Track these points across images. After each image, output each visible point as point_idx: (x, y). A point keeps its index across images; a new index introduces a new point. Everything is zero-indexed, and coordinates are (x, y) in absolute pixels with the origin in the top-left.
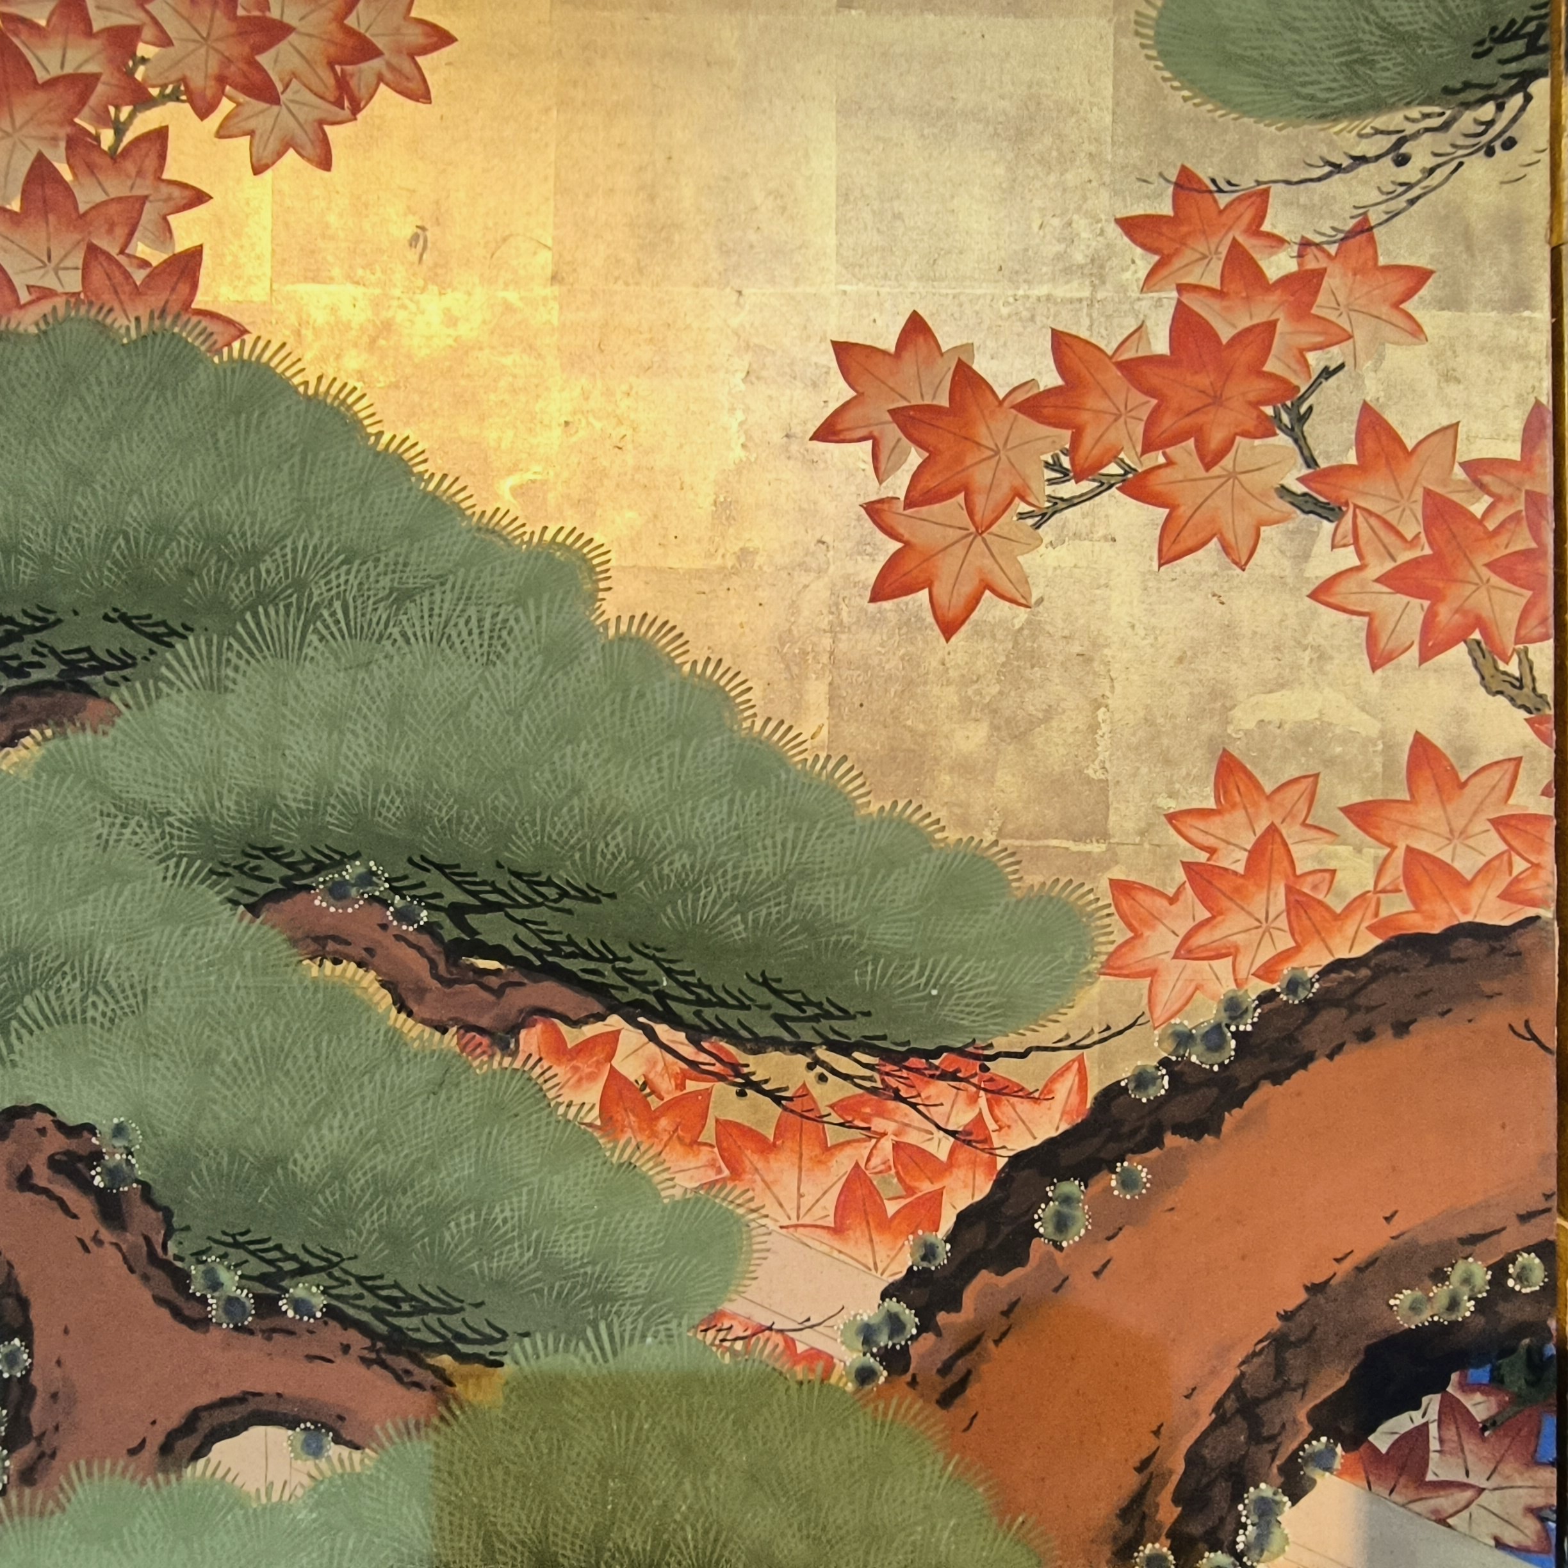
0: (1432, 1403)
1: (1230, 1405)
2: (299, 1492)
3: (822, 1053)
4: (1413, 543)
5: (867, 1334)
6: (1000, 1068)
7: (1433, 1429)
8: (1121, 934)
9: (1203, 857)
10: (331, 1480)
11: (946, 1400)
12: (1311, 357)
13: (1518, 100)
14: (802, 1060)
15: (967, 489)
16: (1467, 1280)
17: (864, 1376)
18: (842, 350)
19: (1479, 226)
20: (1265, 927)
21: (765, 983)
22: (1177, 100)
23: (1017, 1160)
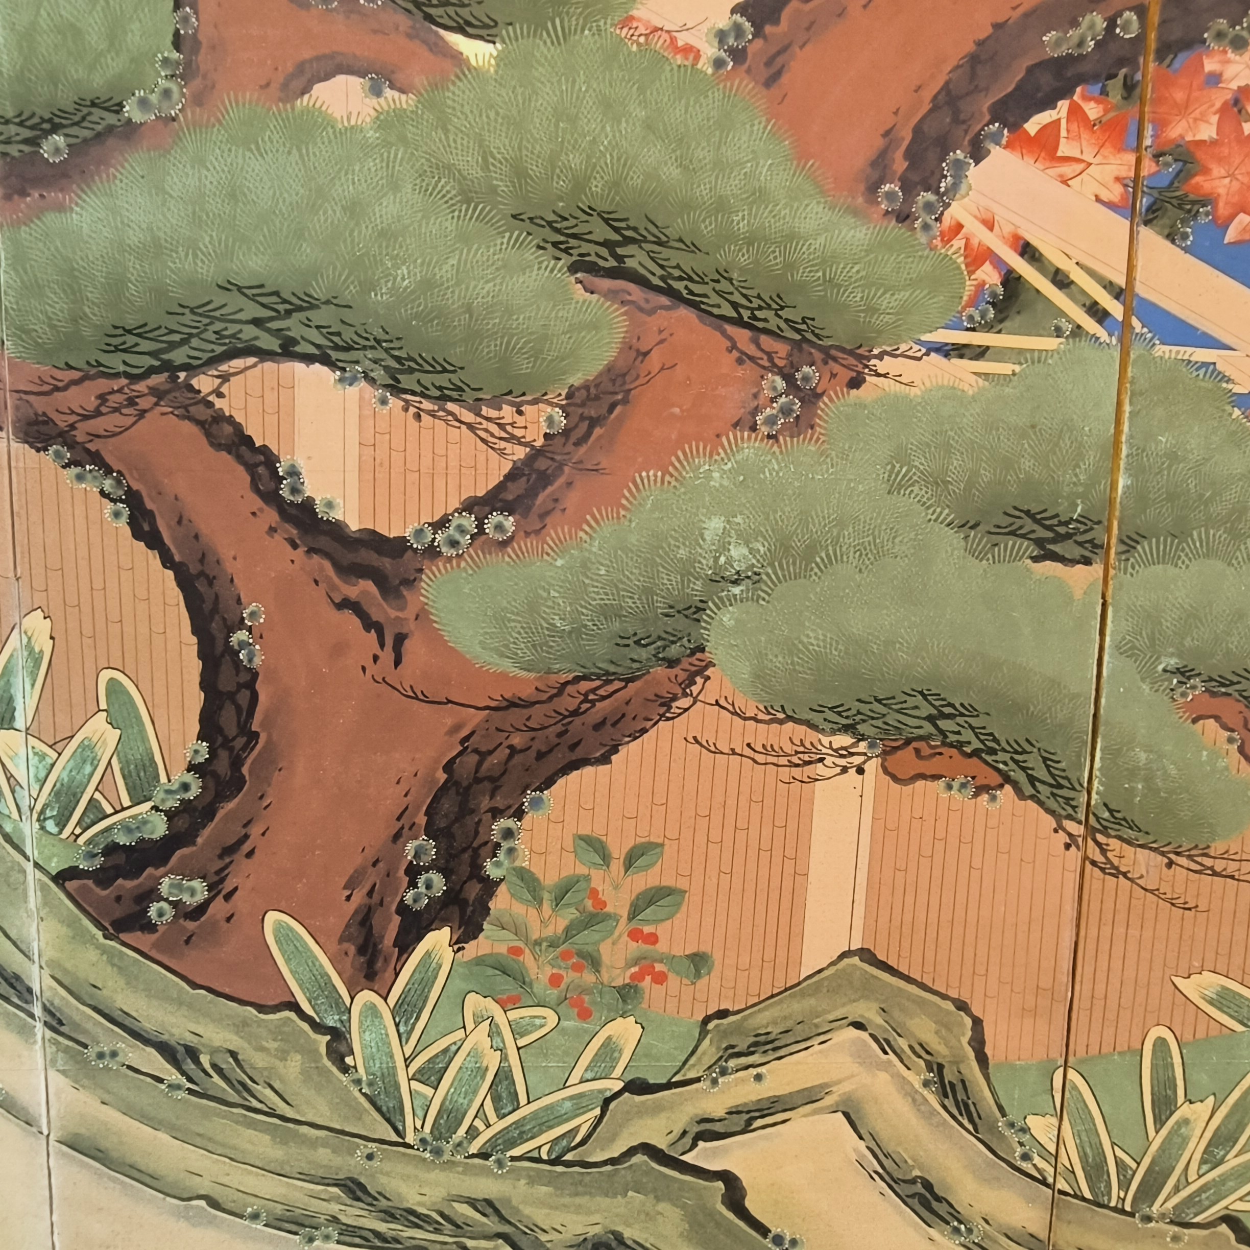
0: (1063, 105)
1: (942, 99)
2: (368, 120)
5: (721, 36)
7: (1063, 123)
10: (388, 112)
11: (771, 81)
16: (1092, 26)
17: (719, 63)
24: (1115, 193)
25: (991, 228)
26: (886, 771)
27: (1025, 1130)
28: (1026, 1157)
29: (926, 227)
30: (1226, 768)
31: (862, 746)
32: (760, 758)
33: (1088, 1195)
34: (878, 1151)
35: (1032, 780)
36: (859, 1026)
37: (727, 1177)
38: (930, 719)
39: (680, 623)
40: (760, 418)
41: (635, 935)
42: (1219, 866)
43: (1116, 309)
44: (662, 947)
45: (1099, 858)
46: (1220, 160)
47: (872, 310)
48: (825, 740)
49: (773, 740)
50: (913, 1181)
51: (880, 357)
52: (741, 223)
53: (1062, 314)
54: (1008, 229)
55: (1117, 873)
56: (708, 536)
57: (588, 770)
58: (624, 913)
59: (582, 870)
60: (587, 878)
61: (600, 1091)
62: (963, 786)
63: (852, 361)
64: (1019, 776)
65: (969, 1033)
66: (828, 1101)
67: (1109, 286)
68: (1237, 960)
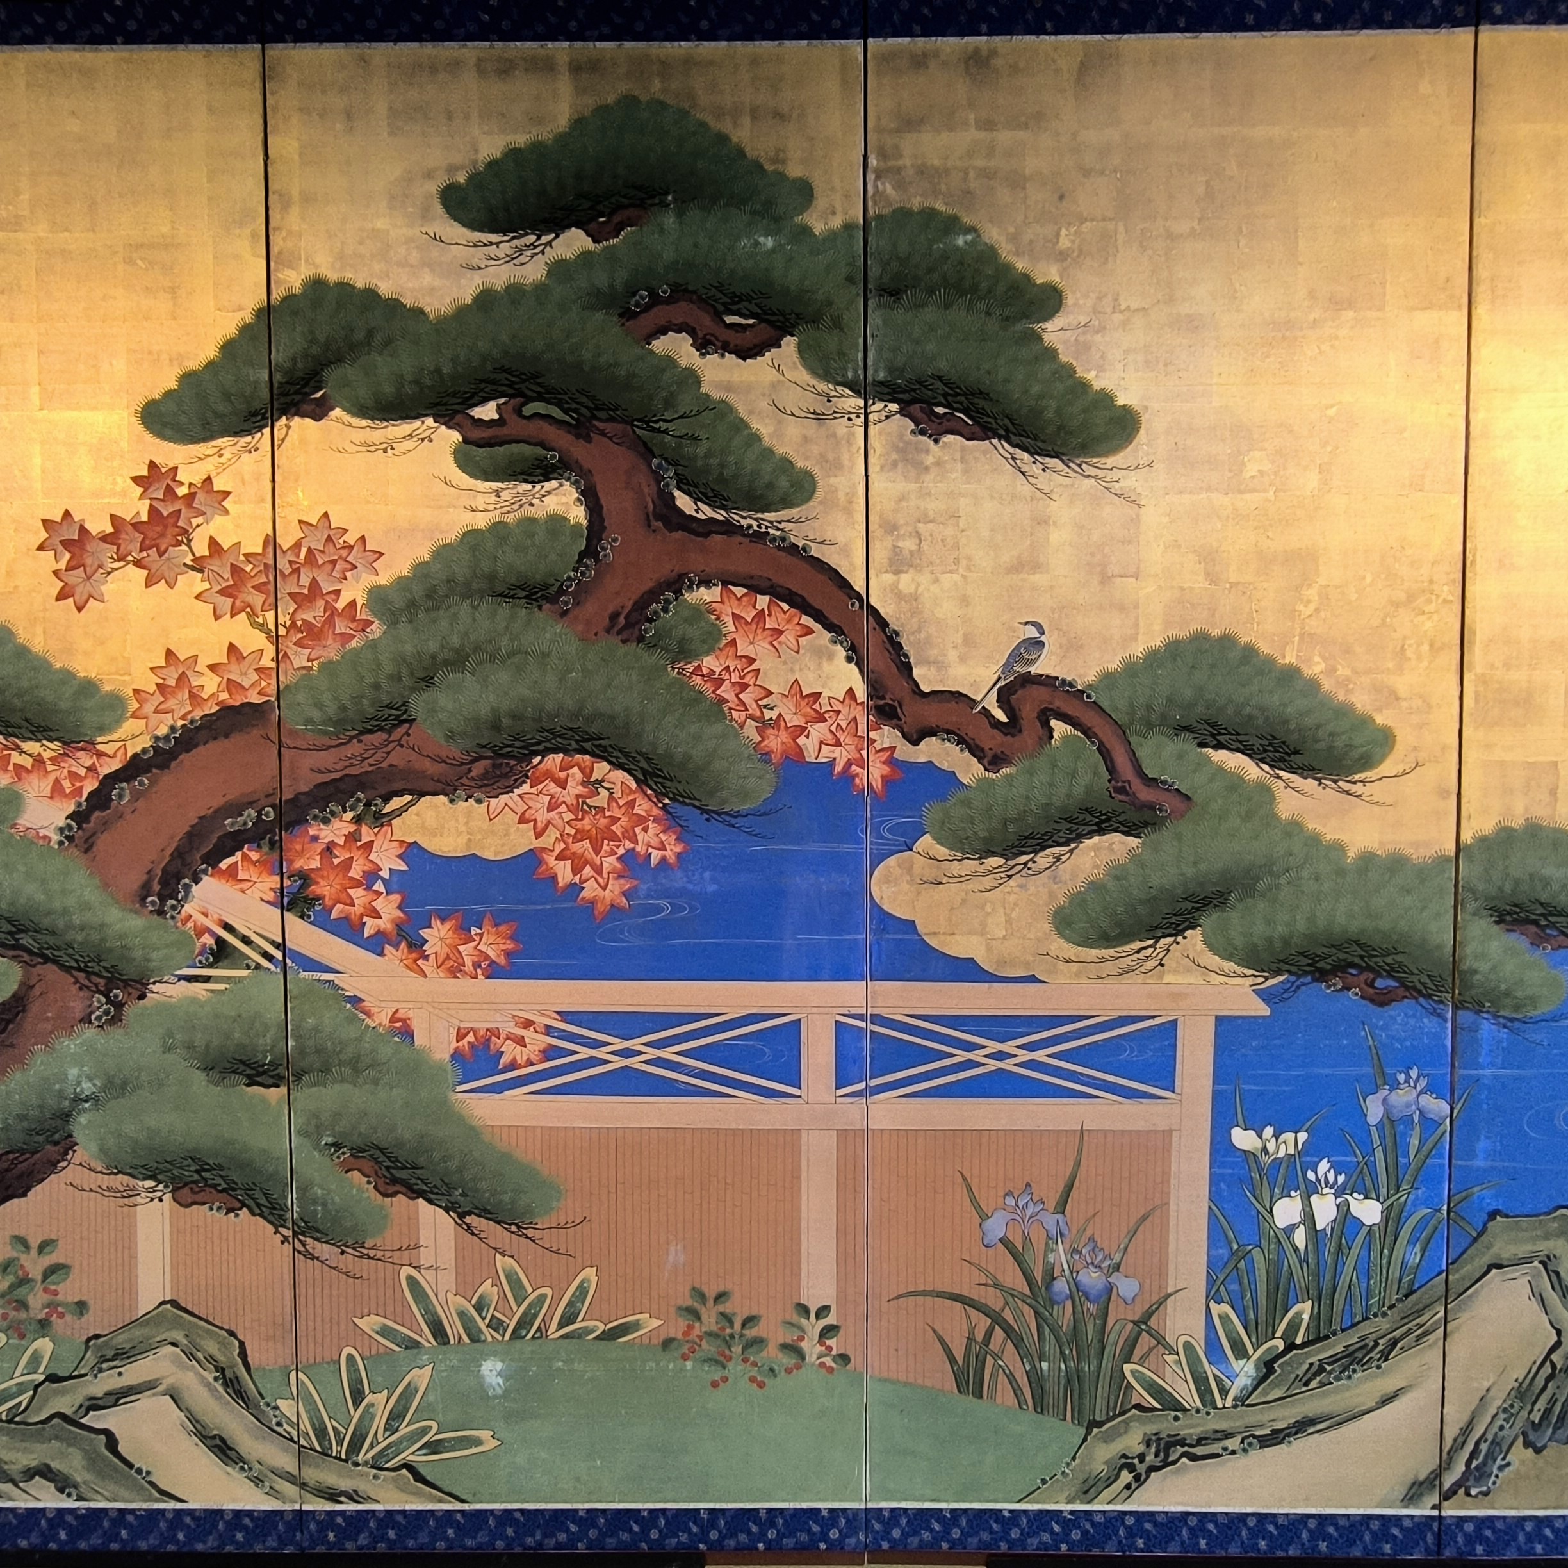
0: (239, 854)
1: (176, 854)
3: (45, 742)
4: (228, 580)
5: (61, 830)
6: (99, 747)
7: (240, 863)
8: (136, 705)
9: (161, 681)
11: (86, 851)
12: (193, 520)
13: (259, 434)
14: (39, 744)
15: (83, 565)
16: (249, 815)
17: (61, 843)
18: (44, 521)
19: (246, 477)
20: (182, 703)
21: (27, 720)
22: (148, 437)
23: (106, 776)
24: (270, 896)
25: (206, 915)
26: (175, 1200)
27: (276, 1408)
28: (279, 1424)
29: (173, 917)
30: (369, 1198)
31: (161, 1187)
32: (106, 1194)
33: (319, 1449)
34: (192, 1418)
35: (259, 1205)
36: (174, 1344)
37: (107, 1433)
38: (197, 1172)
39: (59, 1122)
40: (93, 1017)
41: (46, 1290)
42: (372, 1253)
43: (278, 955)
44: (60, 1297)
45: (302, 1249)
46: (322, 877)
47: (148, 960)
48: (140, 1183)
49: (111, 1184)
50: (214, 1437)
51: (154, 983)
52: (77, 920)
53: (249, 958)
54: (216, 917)
55: (313, 1258)
56: (70, 1077)
57: (16, 1201)
58: (39, 1278)
59: (15, 1254)
60: (18, 1259)
61: (33, 1381)
62: (219, 1208)
63: (139, 986)
64: (250, 1202)
65: (237, 1351)
66: (159, 1389)
67: (273, 943)
68: (390, 1309)
